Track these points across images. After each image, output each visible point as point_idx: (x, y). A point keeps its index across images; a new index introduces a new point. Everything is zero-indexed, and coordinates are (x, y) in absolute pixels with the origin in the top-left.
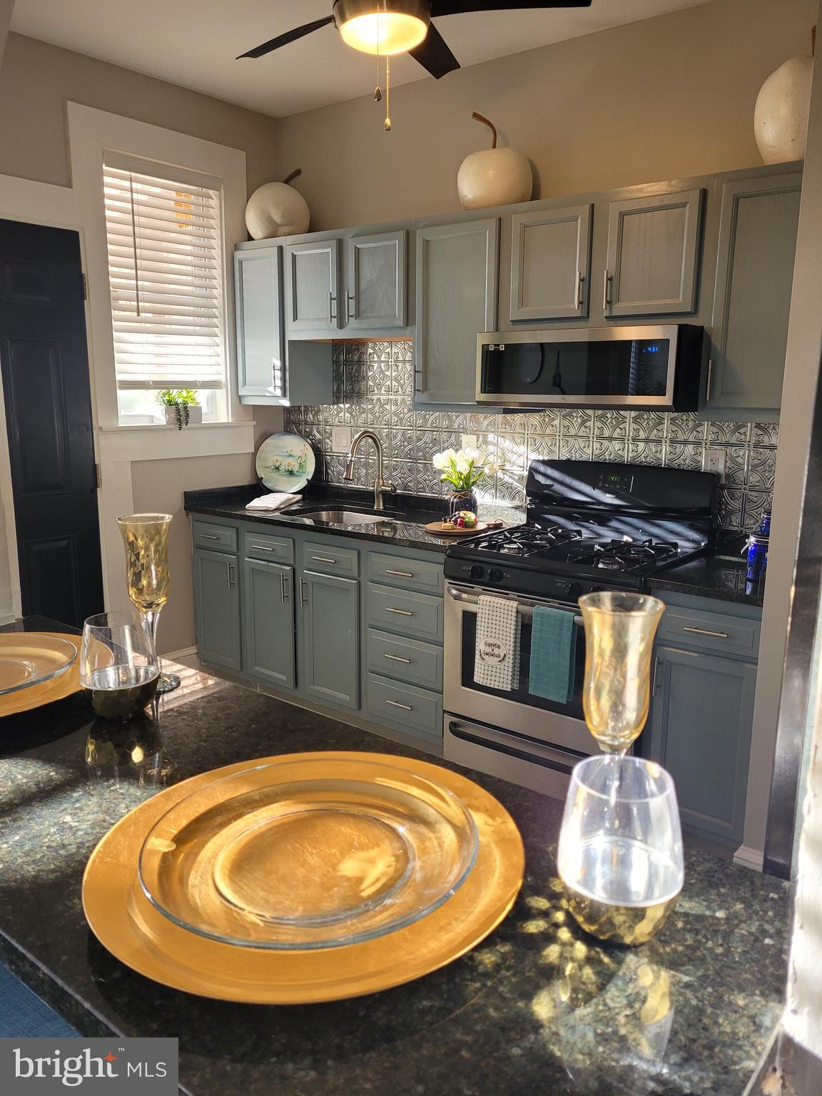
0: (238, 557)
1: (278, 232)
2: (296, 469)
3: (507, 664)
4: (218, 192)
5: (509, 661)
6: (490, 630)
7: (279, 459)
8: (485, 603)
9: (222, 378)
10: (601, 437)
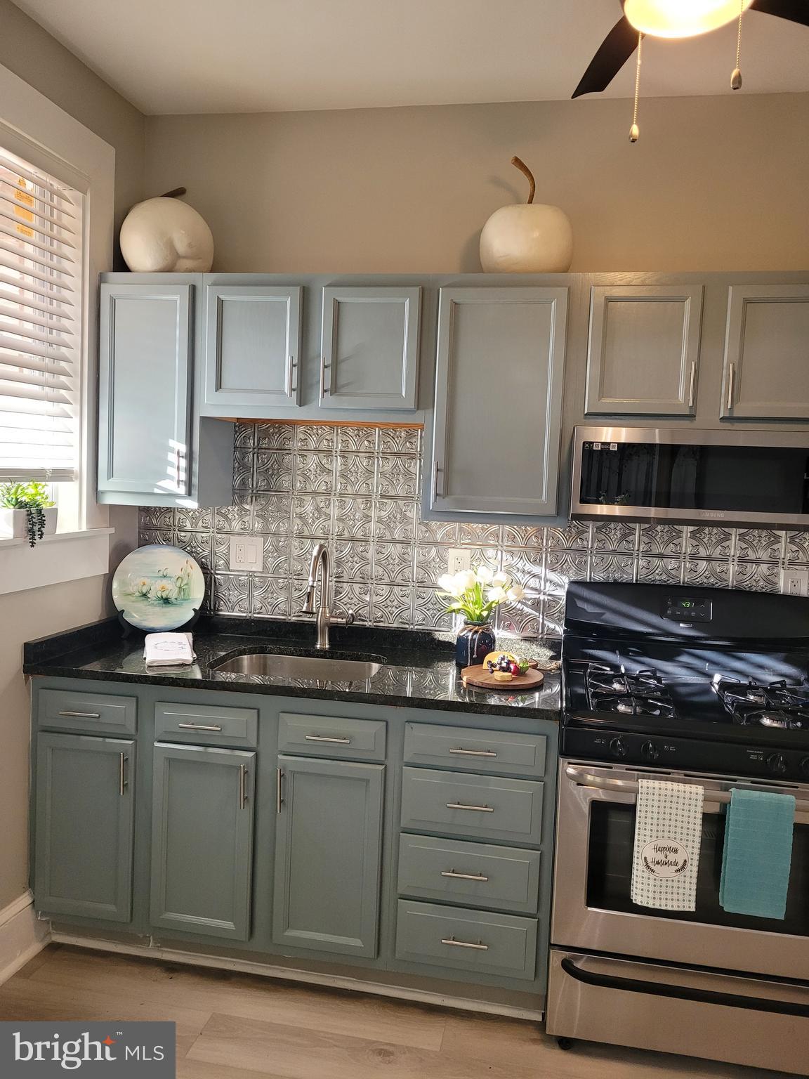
0: (136, 741)
1: (177, 267)
2: (173, 595)
3: (688, 874)
4: (81, 194)
5: (693, 870)
6: (661, 828)
7: (147, 581)
8: (651, 791)
9: (74, 465)
10: (647, 554)
